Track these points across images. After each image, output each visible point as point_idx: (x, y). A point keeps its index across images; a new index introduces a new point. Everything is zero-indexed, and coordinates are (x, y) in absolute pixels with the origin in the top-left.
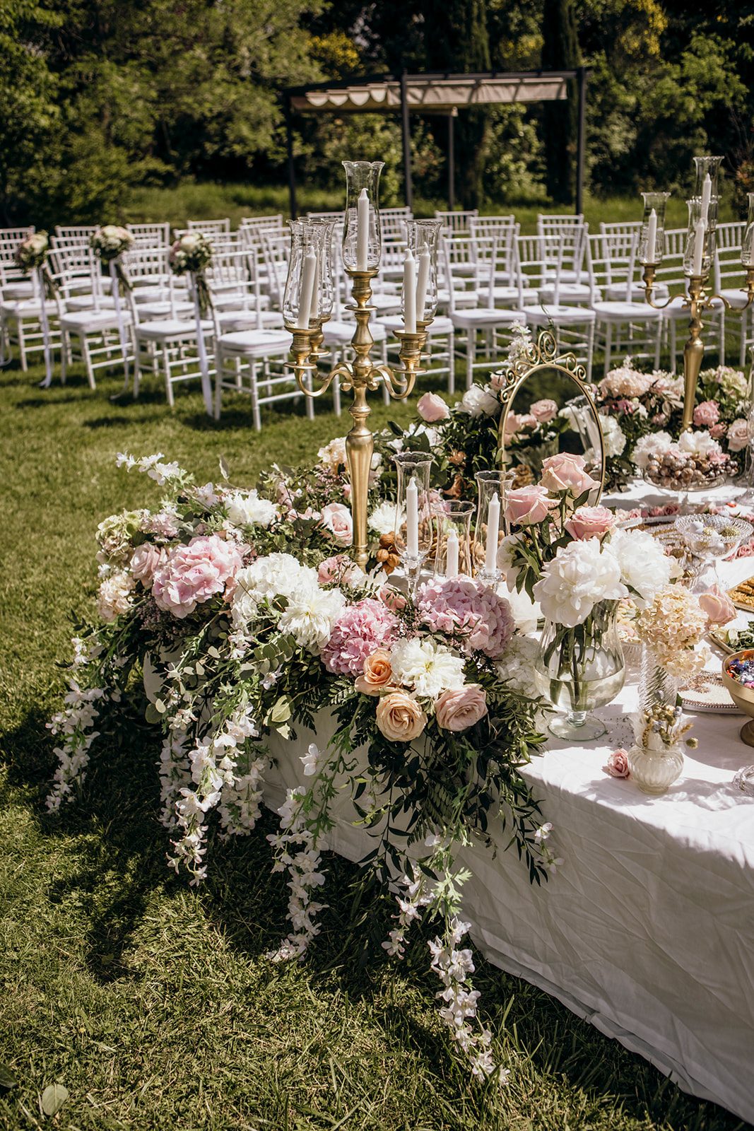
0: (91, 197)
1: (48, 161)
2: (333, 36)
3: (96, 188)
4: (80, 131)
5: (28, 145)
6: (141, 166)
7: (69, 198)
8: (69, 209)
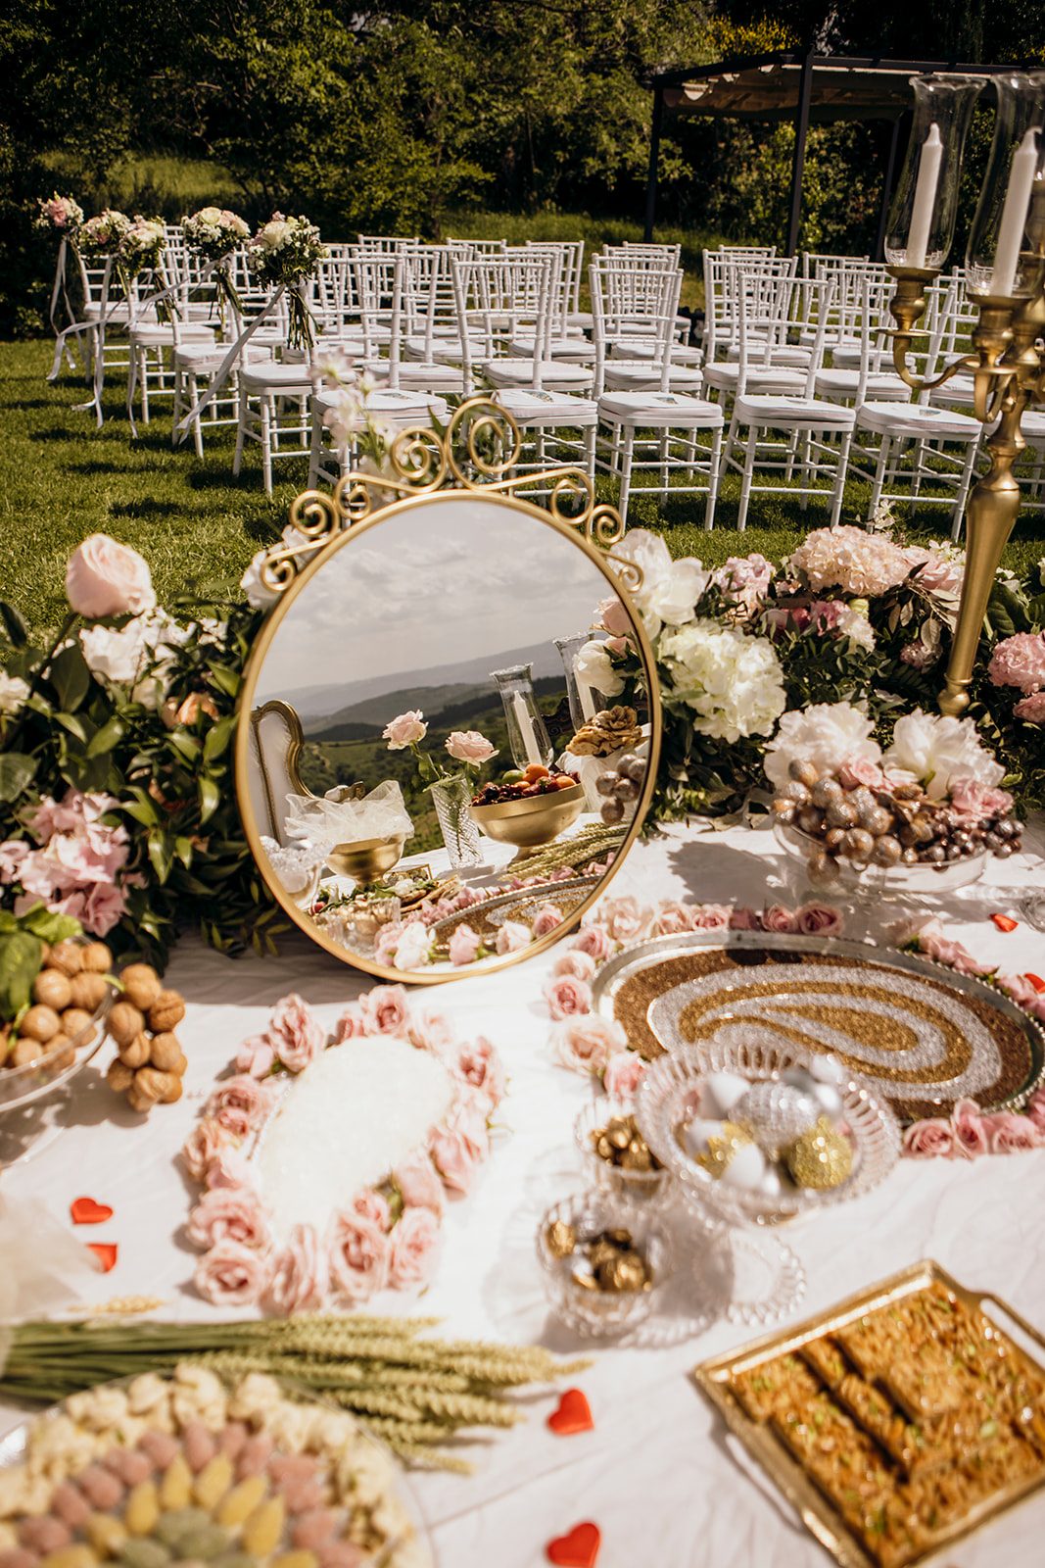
0: (376, 206)
1: (330, 157)
2: (762, 26)
3: (382, 194)
4: (369, 117)
5: (301, 132)
6: (454, 171)
7: (348, 204)
8: (345, 220)
